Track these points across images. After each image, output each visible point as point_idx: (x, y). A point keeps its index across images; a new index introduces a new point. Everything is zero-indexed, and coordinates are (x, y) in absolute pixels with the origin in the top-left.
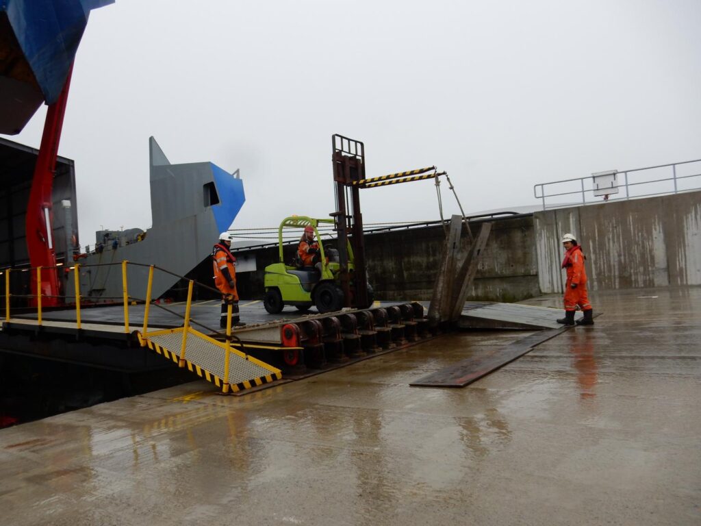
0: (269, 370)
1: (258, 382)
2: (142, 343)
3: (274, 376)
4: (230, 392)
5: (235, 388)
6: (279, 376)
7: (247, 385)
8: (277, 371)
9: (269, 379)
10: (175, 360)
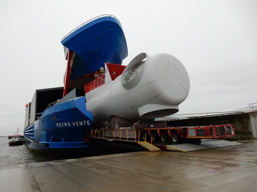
0: (158, 149)
1: (156, 151)
2: (138, 143)
3: (159, 150)
4: (152, 152)
5: (153, 151)
6: (160, 150)
7: (155, 151)
8: (160, 149)
9: (158, 150)
10: (143, 146)
